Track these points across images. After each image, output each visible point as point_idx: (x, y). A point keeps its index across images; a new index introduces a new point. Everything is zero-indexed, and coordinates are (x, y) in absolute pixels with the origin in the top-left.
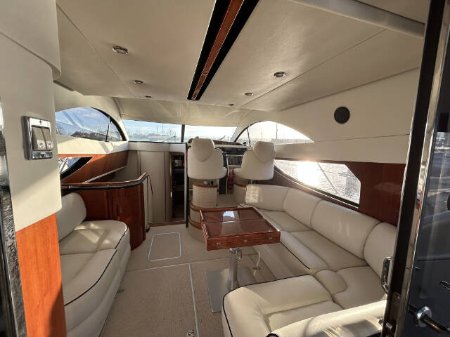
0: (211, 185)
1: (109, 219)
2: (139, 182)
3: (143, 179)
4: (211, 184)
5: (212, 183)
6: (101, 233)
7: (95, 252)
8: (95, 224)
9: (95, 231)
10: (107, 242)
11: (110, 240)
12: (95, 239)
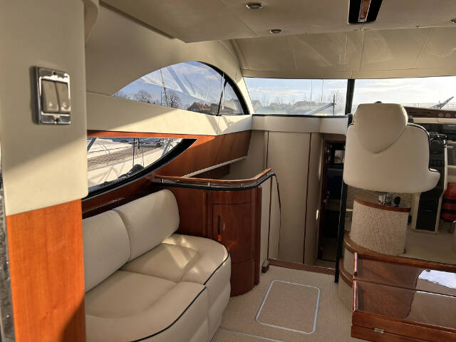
0: (393, 204)
1: (206, 237)
2: (255, 184)
3: (264, 179)
4: (395, 203)
5: (398, 200)
6: (192, 255)
7: (178, 281)
8: (187, 240)
9: (184, 250)
10: (195, 270)
11: (200, 268)
12: (182, 262)
